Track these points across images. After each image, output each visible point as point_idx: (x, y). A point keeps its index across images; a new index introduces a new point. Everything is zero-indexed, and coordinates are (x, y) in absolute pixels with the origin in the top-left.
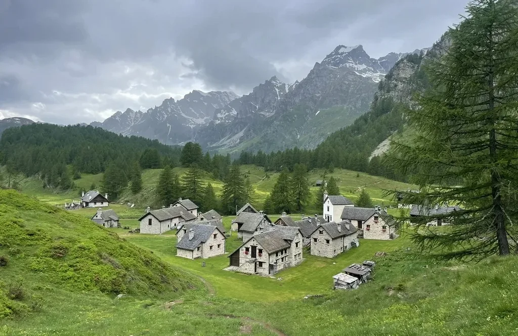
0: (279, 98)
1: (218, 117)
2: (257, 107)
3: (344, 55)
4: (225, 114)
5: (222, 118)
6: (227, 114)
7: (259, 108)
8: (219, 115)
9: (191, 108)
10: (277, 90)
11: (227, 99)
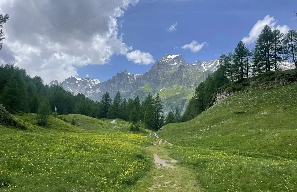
0: (130, 82)
1: (88, 93)
2: (115, 87)
3: (171, 59)
4: (92, 91)
5: (90, 94)
6: (93, 92)
7: (116, 88)
8: (88, 92)
9: (69, 88)
10: (129, 77)
11: (93, 83)
